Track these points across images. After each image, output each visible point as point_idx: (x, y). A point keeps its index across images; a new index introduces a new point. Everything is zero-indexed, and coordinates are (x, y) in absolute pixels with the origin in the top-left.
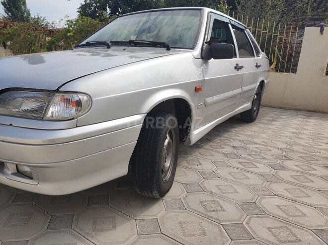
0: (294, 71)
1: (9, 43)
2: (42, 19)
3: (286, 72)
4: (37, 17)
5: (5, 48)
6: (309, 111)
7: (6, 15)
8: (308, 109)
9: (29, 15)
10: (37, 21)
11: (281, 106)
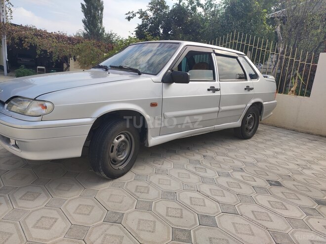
0: (308, 95)
1: (78, 57)
2: (114, 35)
3: (301, 95)
4: (110, 33)
5: (75, 61)
6: (321, 136)
7: (85, 32)
8: (321, 134)
9: (104, 31)
10: (109, 36)
11: (294, 128)
